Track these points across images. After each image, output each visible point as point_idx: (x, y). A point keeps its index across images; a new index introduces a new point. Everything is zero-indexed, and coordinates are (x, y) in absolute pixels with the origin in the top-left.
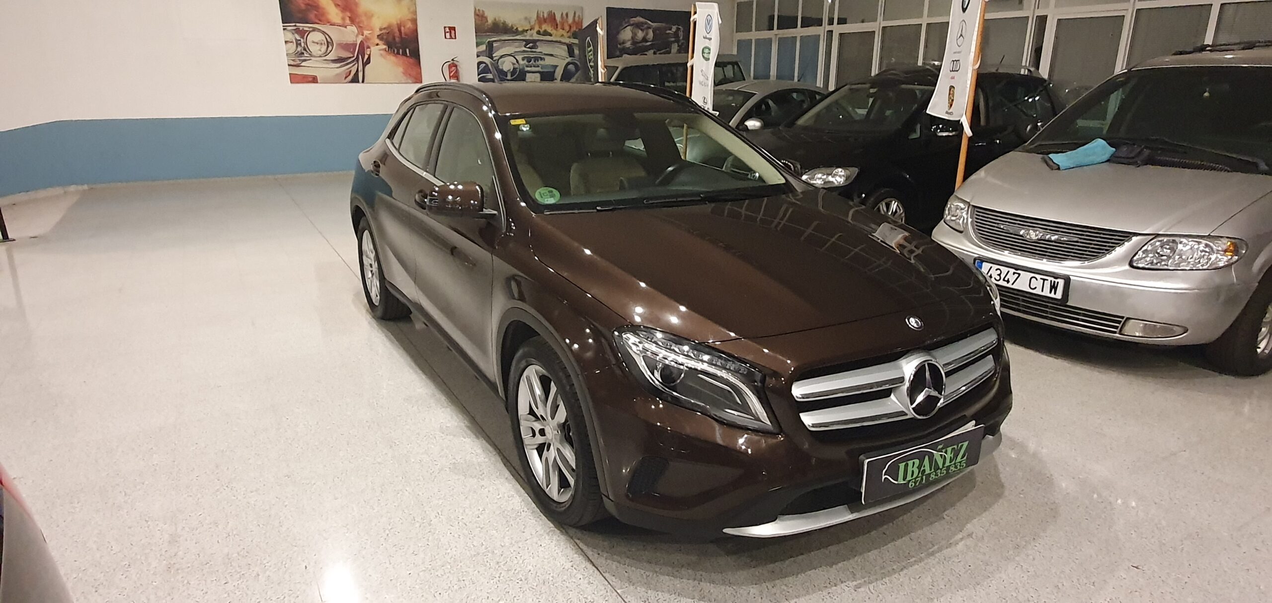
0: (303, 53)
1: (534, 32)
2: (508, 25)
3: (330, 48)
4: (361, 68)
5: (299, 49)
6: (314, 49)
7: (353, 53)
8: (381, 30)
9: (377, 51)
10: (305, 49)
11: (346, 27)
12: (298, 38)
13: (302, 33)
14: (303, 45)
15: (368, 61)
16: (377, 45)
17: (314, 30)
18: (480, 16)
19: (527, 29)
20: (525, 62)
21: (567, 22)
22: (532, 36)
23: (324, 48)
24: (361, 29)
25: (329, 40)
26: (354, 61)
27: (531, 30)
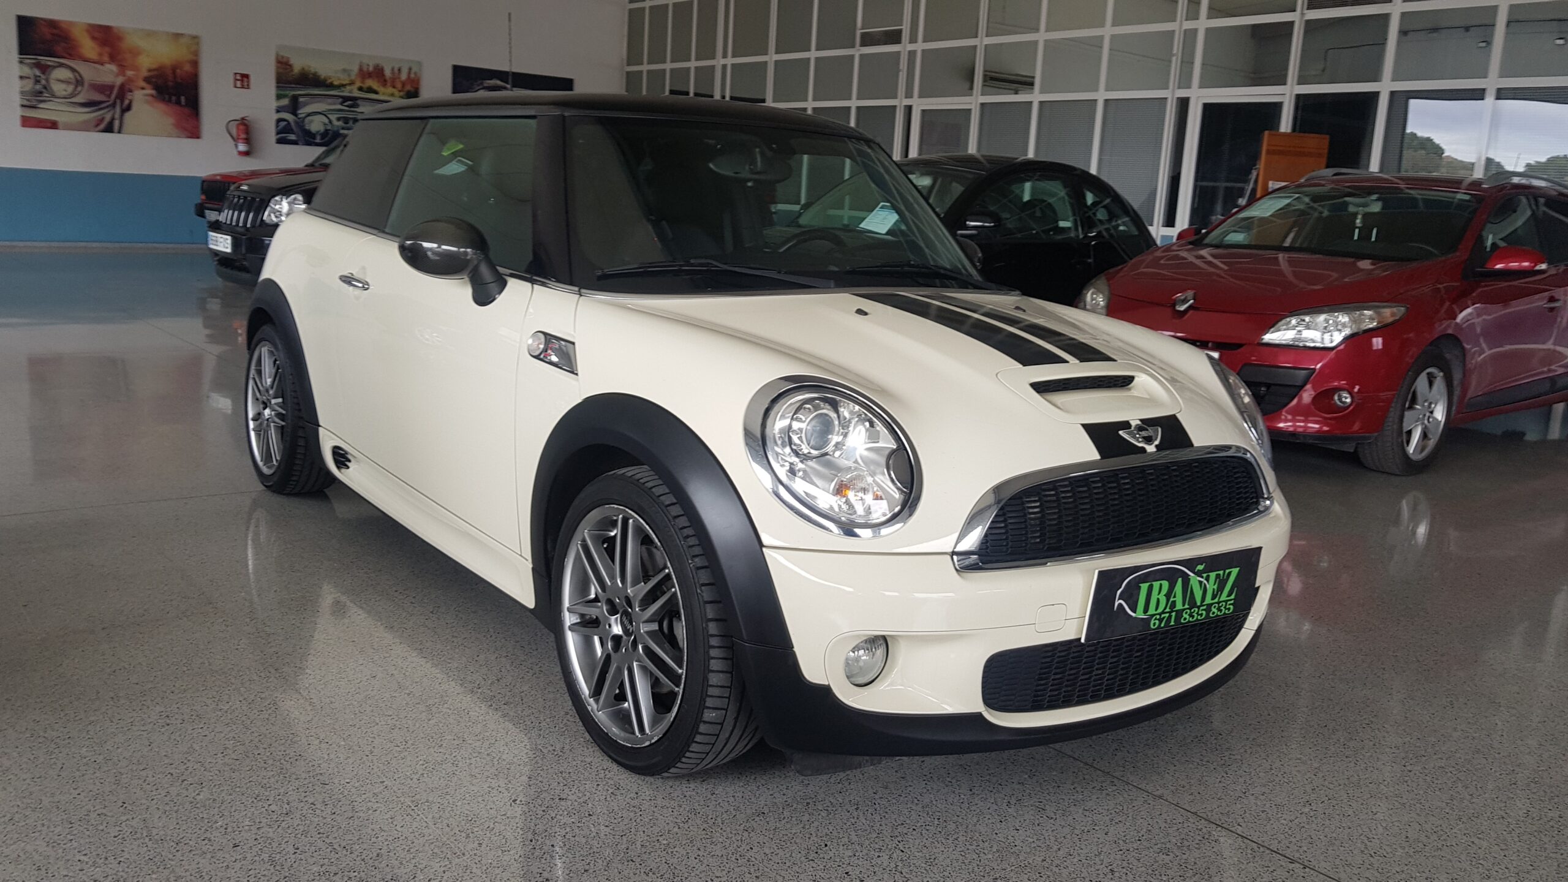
0: (41, 92)
1: (355, 88)
2: (319, 76)
3: (79, 88)
4: (117, 116)
5: (38, 87)
6: (58, 88)
7: (109, 96)
8: (150, 70)
9: (141, 97)
10: (45, 88)
11: (102, 64)
12: (38, 73)
13: (44, 69)
14: (43, 82)
15: (128, 108)
16: (143, 88)
17: (61, 65)
18: (283, 65)
19: (344, 83)
20: (340, 123)
21: (399, 78)
22: (350, 92)
23: (70, 88)
24: (122, 67)
25: (79, 78)
26: (107, 107)
27: (350, 84)
